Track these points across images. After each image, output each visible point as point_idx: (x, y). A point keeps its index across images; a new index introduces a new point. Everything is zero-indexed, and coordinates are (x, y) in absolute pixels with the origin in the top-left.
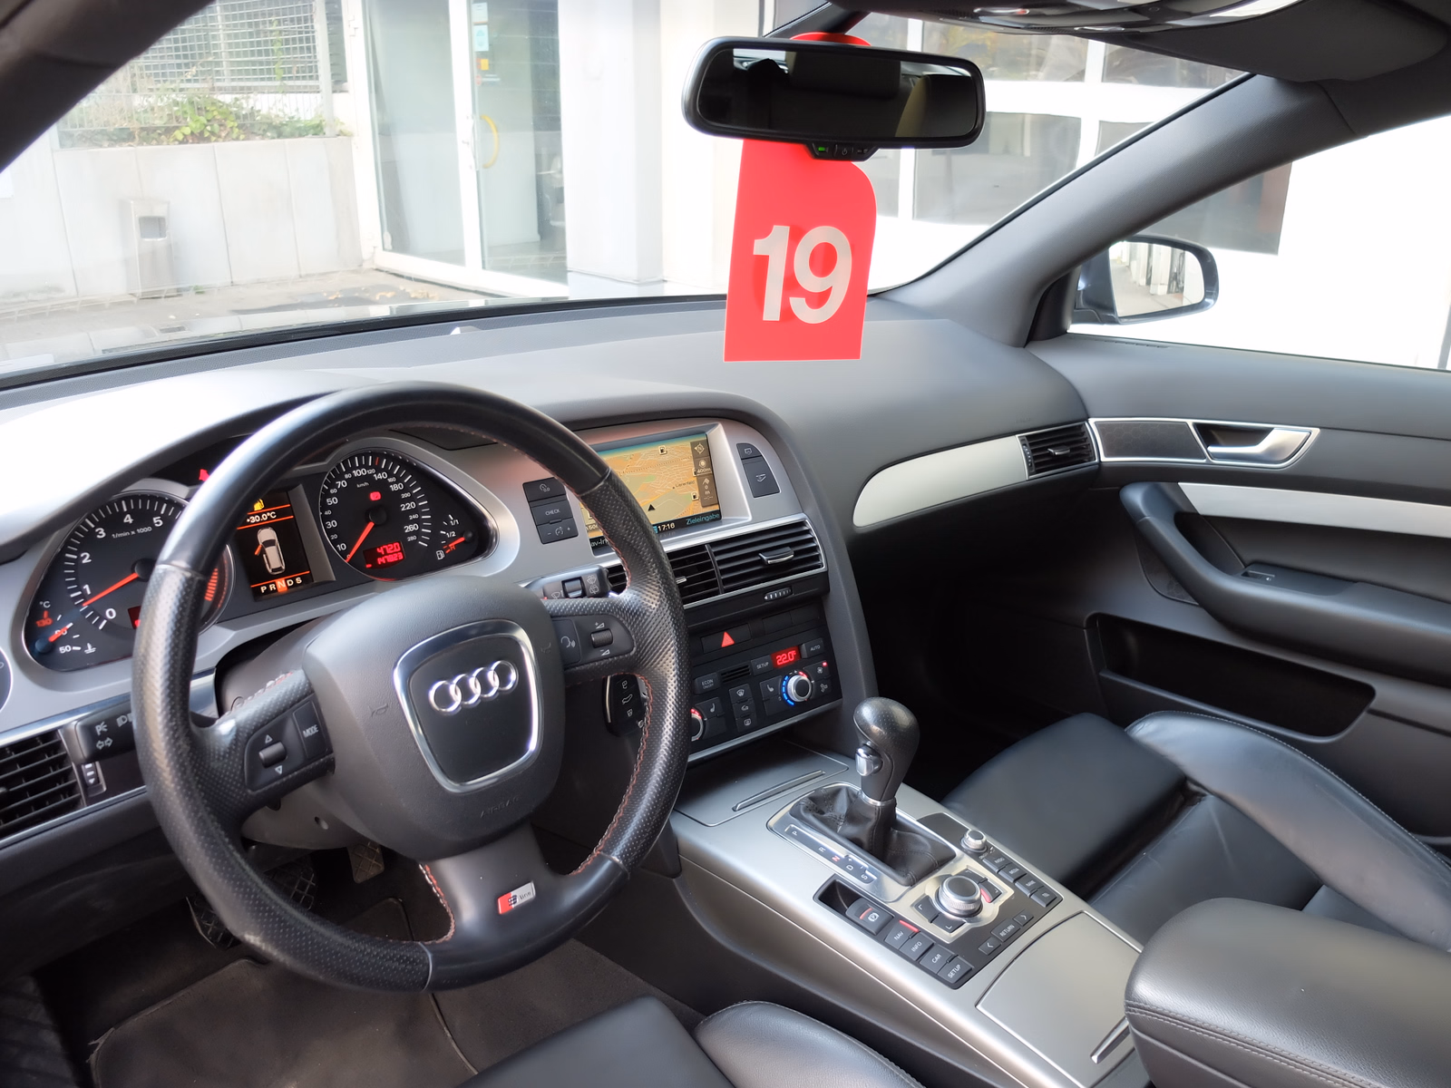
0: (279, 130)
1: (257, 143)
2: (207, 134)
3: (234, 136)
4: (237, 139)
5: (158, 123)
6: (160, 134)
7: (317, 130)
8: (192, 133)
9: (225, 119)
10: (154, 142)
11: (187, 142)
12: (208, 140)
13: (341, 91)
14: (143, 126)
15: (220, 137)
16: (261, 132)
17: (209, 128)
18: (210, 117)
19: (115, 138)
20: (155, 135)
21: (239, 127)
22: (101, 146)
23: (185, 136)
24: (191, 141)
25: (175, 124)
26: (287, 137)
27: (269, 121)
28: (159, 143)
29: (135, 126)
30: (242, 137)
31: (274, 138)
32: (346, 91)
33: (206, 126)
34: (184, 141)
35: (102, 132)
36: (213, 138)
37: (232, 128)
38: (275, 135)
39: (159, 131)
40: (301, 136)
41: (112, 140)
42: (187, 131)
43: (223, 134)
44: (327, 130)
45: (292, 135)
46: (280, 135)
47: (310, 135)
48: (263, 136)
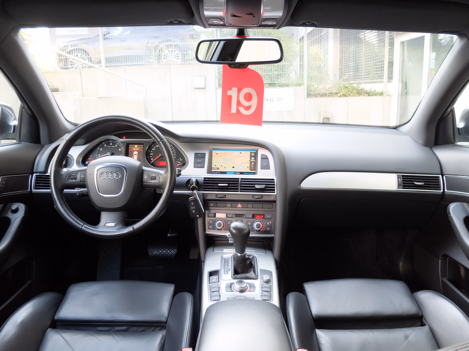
0: (369, 94)
1: (362, 97)
2: (347, 95)
3: (355, 95)
4: (356, 96)
5: (334, 91)
6: (334, 95)
7: (381, 94)
8: (343, 94)
9: (353, 91)
10: (332, 97)
11: (341, 97)
12: (347, 96)
13: (391, 82)
14: (330, 92)
15: (351, 95)
16: (363, 94)
17: (348, 93)
18: (349, 90)
19: (322, 95)
20: (332, 95)
21: (357, 93)
22: (318, 97)
23: (341, 95)
24: (342, 96)
25: (339, 92)
26: (371, 96)
27: (366, 91)
28: (333, 97)
29: (327, 92)
30: (357, 95)
31: (366, 96)
32: (392, 82)
33: (347, 92)
34: (340, 96)
35: (319, 94)
36: (348, 96)
37: (354, 93)
38: (368, 95)
39: (334, 94)
40: (375, 95)
41: (321, 96)
42: (341, 94)
43: (352, 95)
44: (384, 94)
45: (373, 95)
46: (369, 95)
47: (378, 95)
48: (364, 95)
